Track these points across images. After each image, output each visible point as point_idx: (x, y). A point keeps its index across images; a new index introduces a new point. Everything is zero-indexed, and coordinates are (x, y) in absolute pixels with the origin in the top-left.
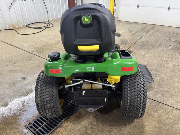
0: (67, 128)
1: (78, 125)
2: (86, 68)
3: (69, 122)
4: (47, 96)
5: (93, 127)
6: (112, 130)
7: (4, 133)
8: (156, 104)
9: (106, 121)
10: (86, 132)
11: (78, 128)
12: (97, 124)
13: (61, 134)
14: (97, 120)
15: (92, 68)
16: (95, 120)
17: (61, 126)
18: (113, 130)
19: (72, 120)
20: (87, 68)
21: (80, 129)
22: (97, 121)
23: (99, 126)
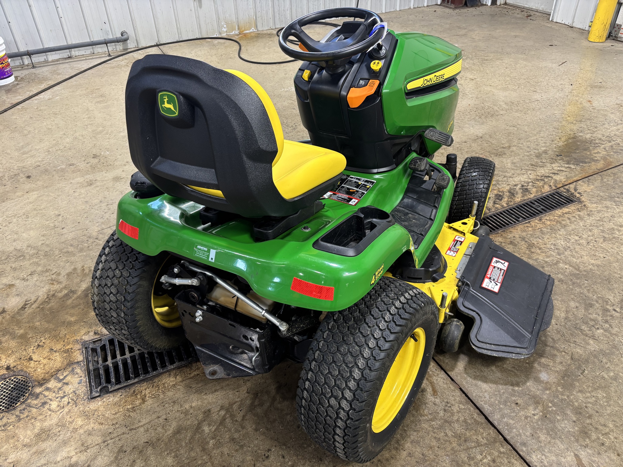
0: (164, 393)
1: (194, 397)
2: (193, 245)
3: (179, 378)
4: (114, 290)
5: (227, 421)
6: (267, 457)
7: (34, 340)
8: (485, 441)
9: (275, 420)
10: (199, 427)
11: (187, 406)
12: (244, 416)
13: (140, 401)
14: (252, 404)
15: (209, 251)
16: (248, 402)
17: (156, 380)
18: (272, 458)
19: (192, 375)
20: (196, 247)
21: (191, 411)
22: (252, 408)
23: (243, 428)
